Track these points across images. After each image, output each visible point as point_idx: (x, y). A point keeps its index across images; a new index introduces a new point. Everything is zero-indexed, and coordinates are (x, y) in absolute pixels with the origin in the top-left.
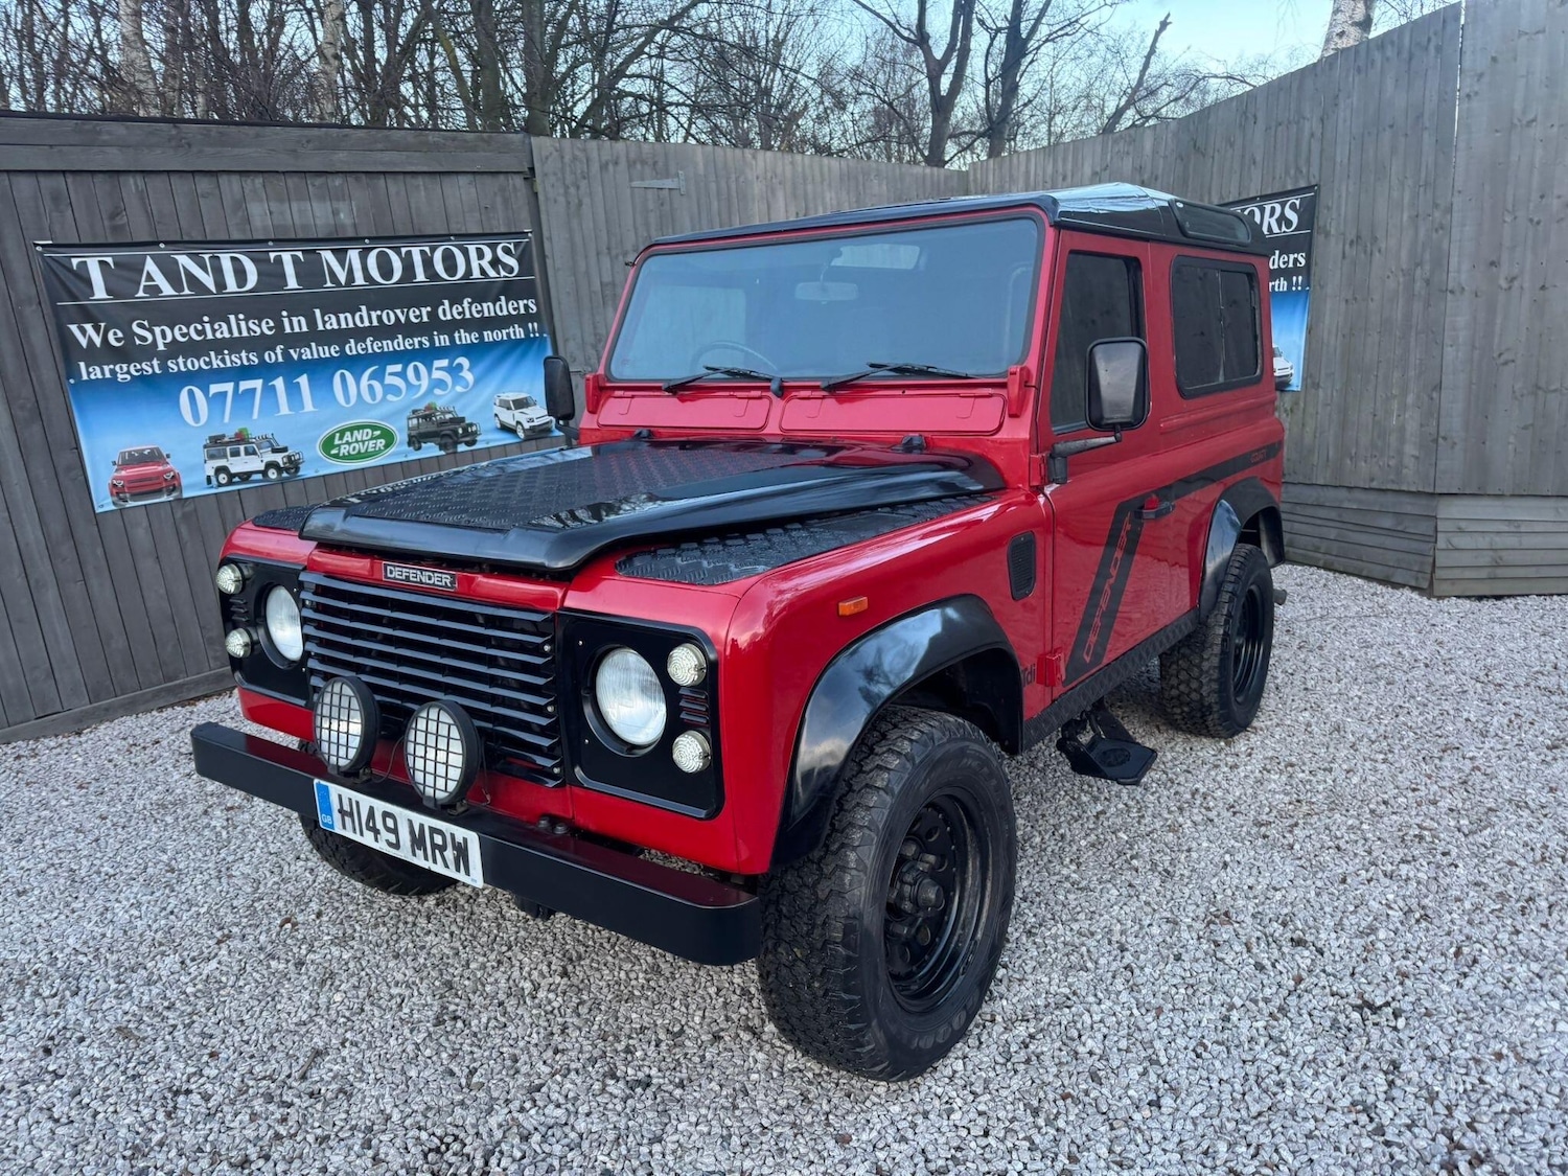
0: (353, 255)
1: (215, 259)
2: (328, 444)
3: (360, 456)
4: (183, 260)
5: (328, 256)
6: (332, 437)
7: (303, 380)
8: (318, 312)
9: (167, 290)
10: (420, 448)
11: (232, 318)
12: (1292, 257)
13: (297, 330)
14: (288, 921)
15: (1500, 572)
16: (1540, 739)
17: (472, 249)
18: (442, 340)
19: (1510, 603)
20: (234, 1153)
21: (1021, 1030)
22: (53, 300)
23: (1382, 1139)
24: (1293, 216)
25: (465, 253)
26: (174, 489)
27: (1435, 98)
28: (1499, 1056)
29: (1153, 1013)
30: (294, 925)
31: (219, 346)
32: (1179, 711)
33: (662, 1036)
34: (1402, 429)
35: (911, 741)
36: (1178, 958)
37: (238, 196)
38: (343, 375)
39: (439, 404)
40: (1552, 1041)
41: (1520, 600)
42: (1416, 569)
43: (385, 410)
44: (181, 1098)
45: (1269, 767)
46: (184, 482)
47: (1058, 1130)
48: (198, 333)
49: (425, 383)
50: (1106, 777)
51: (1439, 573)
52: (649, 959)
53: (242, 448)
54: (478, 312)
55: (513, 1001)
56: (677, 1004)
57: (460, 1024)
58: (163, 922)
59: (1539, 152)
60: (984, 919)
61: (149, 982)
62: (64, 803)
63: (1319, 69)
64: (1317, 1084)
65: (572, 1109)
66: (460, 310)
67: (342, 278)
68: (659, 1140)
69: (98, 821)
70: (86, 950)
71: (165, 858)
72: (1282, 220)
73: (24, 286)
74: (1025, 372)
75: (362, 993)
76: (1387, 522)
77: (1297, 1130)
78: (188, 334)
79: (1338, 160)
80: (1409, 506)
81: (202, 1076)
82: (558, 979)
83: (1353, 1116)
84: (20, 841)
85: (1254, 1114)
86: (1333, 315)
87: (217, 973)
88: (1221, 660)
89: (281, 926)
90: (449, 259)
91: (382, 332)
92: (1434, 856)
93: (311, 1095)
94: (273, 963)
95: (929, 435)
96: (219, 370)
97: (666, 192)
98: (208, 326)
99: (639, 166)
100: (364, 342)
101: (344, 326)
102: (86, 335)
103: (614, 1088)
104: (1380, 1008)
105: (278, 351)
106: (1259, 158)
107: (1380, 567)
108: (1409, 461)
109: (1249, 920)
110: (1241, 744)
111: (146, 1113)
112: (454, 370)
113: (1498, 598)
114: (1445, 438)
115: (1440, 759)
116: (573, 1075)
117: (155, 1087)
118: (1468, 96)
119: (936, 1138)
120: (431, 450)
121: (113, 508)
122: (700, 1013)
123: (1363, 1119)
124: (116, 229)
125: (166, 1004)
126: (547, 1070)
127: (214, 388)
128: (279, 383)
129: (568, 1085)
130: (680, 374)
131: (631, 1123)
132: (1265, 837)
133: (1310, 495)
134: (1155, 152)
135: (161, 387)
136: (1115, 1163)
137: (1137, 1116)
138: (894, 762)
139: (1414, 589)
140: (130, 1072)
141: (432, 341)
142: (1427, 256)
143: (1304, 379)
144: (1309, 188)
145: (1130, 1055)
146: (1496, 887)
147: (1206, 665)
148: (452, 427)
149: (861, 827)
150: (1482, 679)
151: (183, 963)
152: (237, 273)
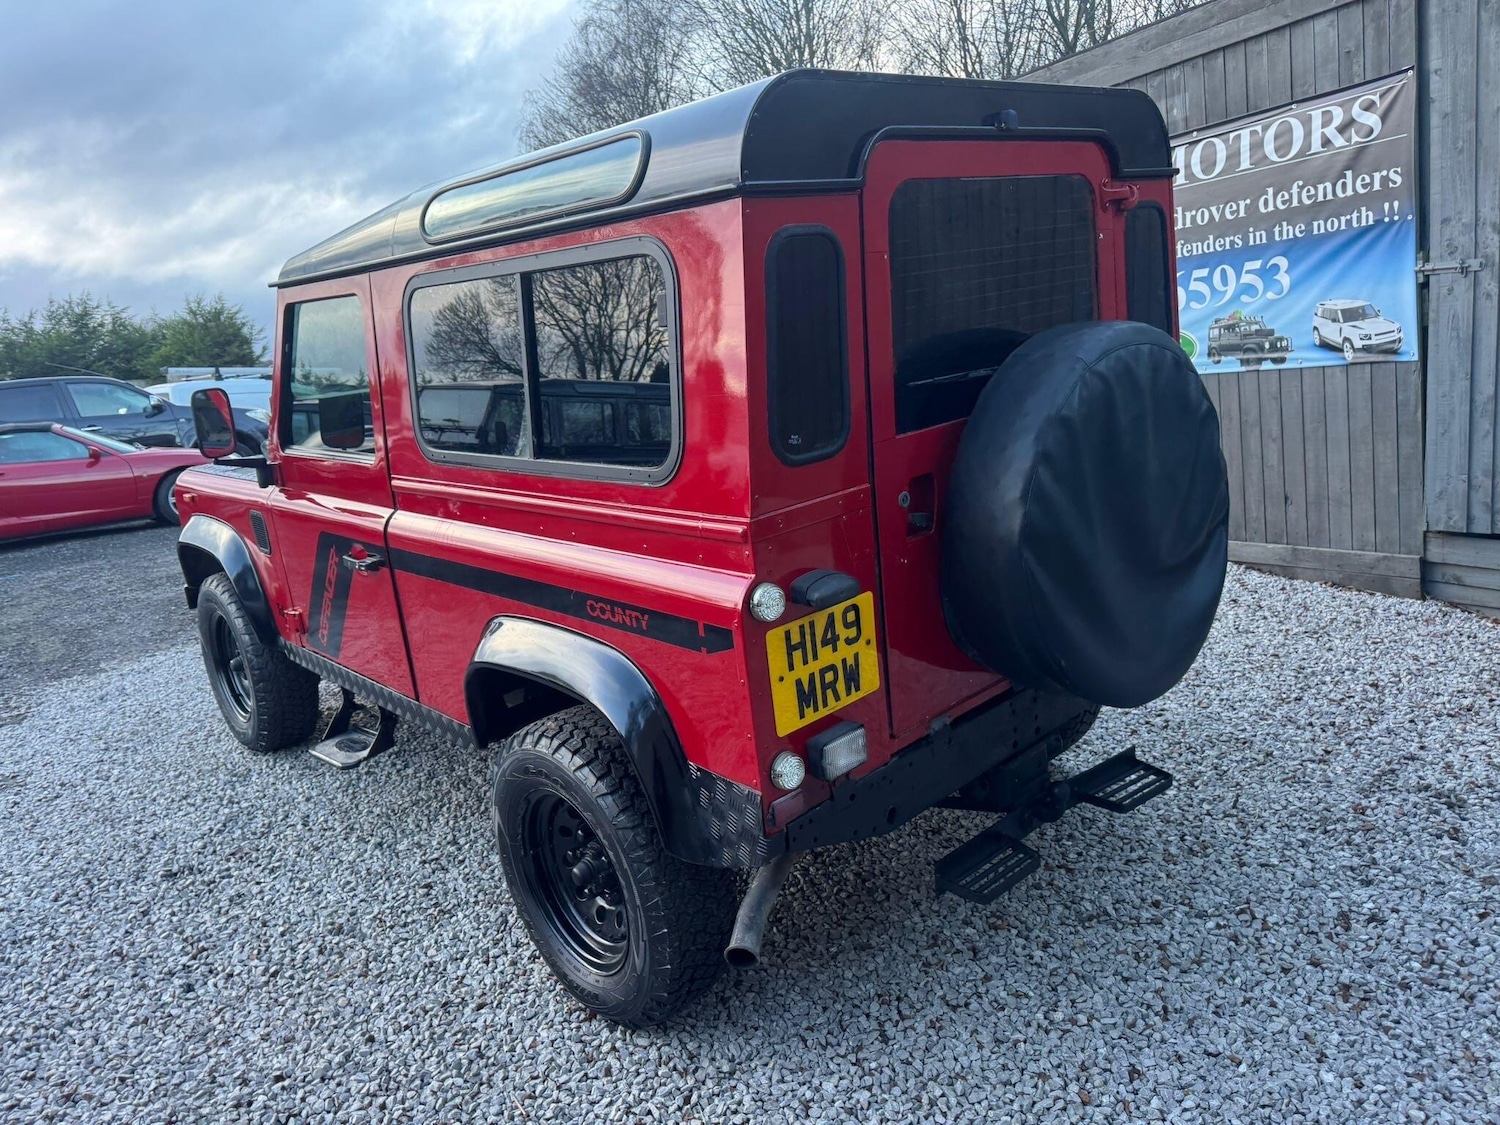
148: (1258, 340)
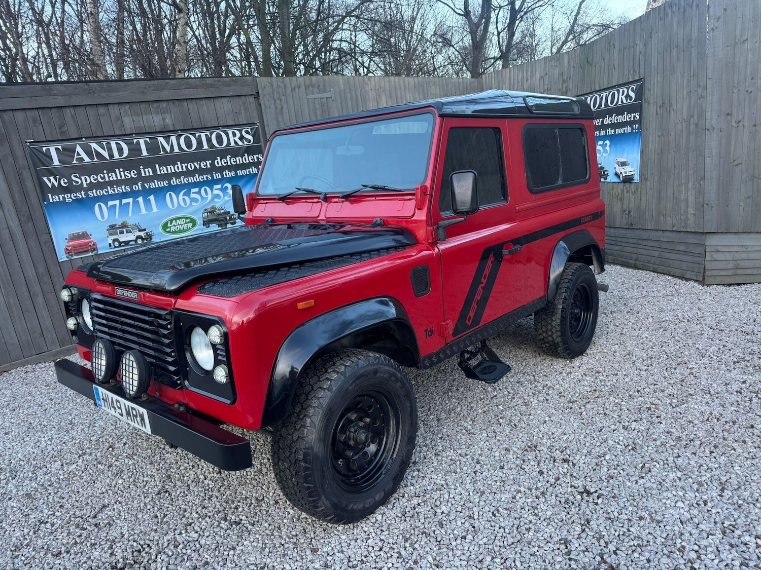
0: (173, 138)
1: (108, 144)
2: (165, 227)
3: (180, 231)
4: (94, 145)
5: (161, 140)
6: (167, 223)
7: (152, 197)
8: (157, 166)
9: (87, 159)
10: (209, 227)
11: (117, 171)
12: (632, 115)
13: (147, 174)
14: (111, 447)
15: (739, 272)
16: (731, 358)
17: (230, 133)
18: (217, 176)
19: (743, 287)
20: (55, 550)
21: (415, 501)
22: (35, 166)
23: (568, 557)
24: (632, 94)
25: (227, 134)
26: (94, 250)
27: (696, 31)
28: (641, 518)
29: (479, 494)
30: (113, 449)
31: (111, 184)
32: (544, 346)
33: (253, 502)
34: (687, 200)
35: (346, 366)
36: (502, 468)
37: (118, 114)
38: (170, 195)
39: (217, 206)
40: (671, 511)
41: (749, 286)
42: (696, 271)
43: (191, 210)
44: (43, 525)
45: (587, 373)
46: (99, 246)
47: (414, 549)
48: (102, 178)
49: (210, 196)
50: (480, 380)
51: (707, 273)
52: (259, 466)
53: (125, 230)
54: (234, 162)
55: (194, 484)
56: (264, 487)
57: (167, 495)
58: (59, 447)
59: (750, 55)
60: (397, 448)
61: (46, 474)
62: (38, 393)
63: (642, 20)
64: (547, 529)
65: (202, 534)
66: (226, 161)
67: (168, 149)
68: (234, 549)
69: (49, 401)
70: (24, 459)
71: (70, 418)
72: (628, 96)
73: (22, 161)
74: (426, 187)
75: (131, 480)
76: (682, 248)
77: (527, 551)
78: (97, 179)
79: (653, 65)
80: (692, 239)
81: (54, 515)
82: (215, 475)
83: (558, 546)
84: (14, 410)
85: (509, 543)
86: (653, 144)
87: (75, 470)
88: (561, 321)
89: (108, 449)
90: (219, 138)
91: (188, 173)
92: (652, 418)
93: (96, 525)
94: (99, 466)
95: (385, 219)
96: (112, 195)
97: (325, 100)
98: (106, 175)
99: (311, 88)
100: (180, 178)
101: (170, 171)
102: (50, 182)
103: (224, 525)
104: (592, 493)
105: (139, 185)
106: (616, 66)
107: (679, 271)
108: (691, 217)
109: (545, 449)
110: (577, 362)
111: (26, 531)
112: (224, 190)
113: (739, 285)
114: (707, 204)
115: (675, 369)
116: (207, 519)
117: (33, 520)
118: (713, 29)
119: (356, 552)
120: (214, 228)
121: (67, 259)
122: (273, 491)
123: (563, 547)
124: (62, 133)
125: (49, 483)
126: (197, 516)
127: (110, 203)
128: (140, 199)
129: (204, 523)
130: (284, 192)
131: (225, 541)
132: (571, 408)
133: (645, 235)
134: (569, 65)
135: (86, 204)
136: (434, 565)
137: (454, 543)
138: (334, 376)
139: (695, 281)
140: (25, 513)
141: (212, 176)
142: (696, 112)
143: (640, 177)
144: (640, 80)
145: (461, 514)
146: (676, 434)
147: (554, 324)
148: (224, 216)
149: (314, 407)
150: (714, 327)
151: (62, 465)
152: (119, 149)
